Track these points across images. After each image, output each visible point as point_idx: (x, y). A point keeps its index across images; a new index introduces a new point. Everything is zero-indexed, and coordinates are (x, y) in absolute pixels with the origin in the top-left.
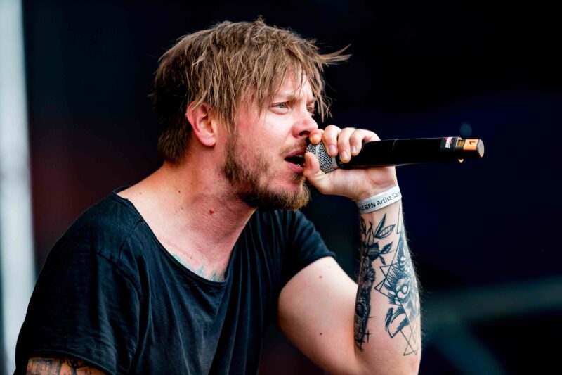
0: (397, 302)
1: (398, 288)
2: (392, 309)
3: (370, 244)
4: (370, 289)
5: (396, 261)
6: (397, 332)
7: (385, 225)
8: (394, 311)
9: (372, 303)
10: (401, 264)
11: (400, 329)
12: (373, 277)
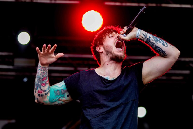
2: (162, 43)
3: (146, 40)
4: (156, 45)
6: (167, 45)
7: (145, 35)
9: (159, 46)
12: (154, 43)
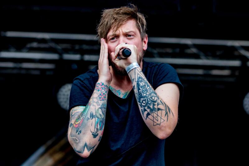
0: (143, 107)
1: (141, 102)
2: (142, 110)
5: (138, 92)
6: (146, 118)
8: (143, 110)
10: (140, 93)
11: (147, 116)
